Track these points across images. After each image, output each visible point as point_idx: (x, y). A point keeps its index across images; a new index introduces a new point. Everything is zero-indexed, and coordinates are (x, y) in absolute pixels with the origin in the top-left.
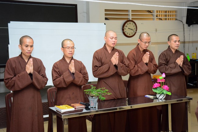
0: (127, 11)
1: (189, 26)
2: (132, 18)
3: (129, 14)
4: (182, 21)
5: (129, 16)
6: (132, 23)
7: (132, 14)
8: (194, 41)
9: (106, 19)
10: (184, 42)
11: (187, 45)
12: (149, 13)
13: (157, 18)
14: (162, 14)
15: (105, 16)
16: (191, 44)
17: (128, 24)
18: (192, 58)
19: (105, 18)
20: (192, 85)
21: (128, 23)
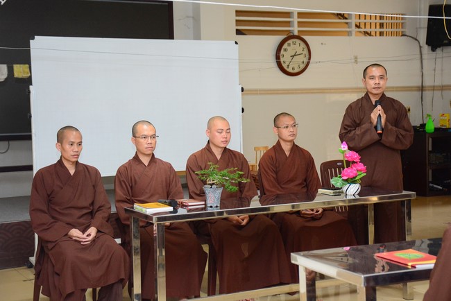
0: (288, 14)
1: (433, 49)
2: (299, 31)
3: (293, 21)
4: (416, 39)
5: (293, 26)
6: (298, 41)
7: (298, 22)
8: (445, 86)
9: (239, 32)
10: (422, 89)
11: (427, 94)
12: (340, 19)
13: (360, 32)
14: (370, 21)
15: (237, 25)
16: (438, 94)
17: (289, 45)
18: (439, 126)
19: (237, 30)
20: (439, 187)
21: (290, 41)
